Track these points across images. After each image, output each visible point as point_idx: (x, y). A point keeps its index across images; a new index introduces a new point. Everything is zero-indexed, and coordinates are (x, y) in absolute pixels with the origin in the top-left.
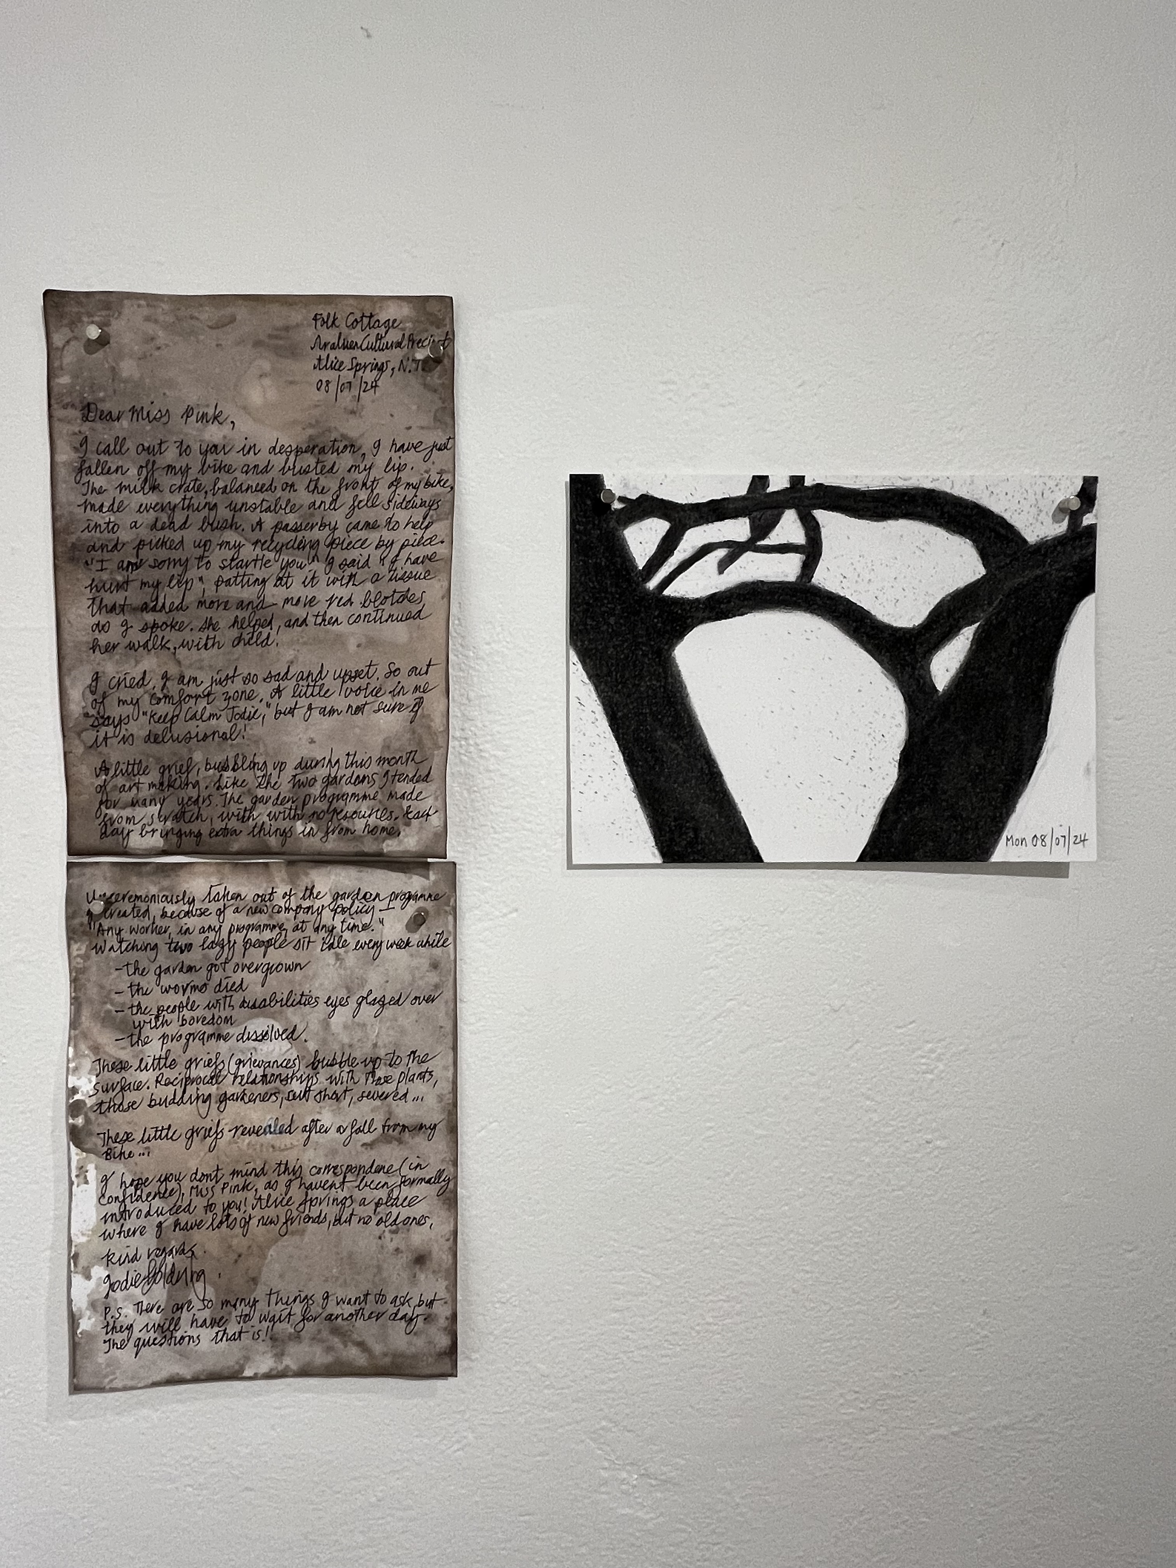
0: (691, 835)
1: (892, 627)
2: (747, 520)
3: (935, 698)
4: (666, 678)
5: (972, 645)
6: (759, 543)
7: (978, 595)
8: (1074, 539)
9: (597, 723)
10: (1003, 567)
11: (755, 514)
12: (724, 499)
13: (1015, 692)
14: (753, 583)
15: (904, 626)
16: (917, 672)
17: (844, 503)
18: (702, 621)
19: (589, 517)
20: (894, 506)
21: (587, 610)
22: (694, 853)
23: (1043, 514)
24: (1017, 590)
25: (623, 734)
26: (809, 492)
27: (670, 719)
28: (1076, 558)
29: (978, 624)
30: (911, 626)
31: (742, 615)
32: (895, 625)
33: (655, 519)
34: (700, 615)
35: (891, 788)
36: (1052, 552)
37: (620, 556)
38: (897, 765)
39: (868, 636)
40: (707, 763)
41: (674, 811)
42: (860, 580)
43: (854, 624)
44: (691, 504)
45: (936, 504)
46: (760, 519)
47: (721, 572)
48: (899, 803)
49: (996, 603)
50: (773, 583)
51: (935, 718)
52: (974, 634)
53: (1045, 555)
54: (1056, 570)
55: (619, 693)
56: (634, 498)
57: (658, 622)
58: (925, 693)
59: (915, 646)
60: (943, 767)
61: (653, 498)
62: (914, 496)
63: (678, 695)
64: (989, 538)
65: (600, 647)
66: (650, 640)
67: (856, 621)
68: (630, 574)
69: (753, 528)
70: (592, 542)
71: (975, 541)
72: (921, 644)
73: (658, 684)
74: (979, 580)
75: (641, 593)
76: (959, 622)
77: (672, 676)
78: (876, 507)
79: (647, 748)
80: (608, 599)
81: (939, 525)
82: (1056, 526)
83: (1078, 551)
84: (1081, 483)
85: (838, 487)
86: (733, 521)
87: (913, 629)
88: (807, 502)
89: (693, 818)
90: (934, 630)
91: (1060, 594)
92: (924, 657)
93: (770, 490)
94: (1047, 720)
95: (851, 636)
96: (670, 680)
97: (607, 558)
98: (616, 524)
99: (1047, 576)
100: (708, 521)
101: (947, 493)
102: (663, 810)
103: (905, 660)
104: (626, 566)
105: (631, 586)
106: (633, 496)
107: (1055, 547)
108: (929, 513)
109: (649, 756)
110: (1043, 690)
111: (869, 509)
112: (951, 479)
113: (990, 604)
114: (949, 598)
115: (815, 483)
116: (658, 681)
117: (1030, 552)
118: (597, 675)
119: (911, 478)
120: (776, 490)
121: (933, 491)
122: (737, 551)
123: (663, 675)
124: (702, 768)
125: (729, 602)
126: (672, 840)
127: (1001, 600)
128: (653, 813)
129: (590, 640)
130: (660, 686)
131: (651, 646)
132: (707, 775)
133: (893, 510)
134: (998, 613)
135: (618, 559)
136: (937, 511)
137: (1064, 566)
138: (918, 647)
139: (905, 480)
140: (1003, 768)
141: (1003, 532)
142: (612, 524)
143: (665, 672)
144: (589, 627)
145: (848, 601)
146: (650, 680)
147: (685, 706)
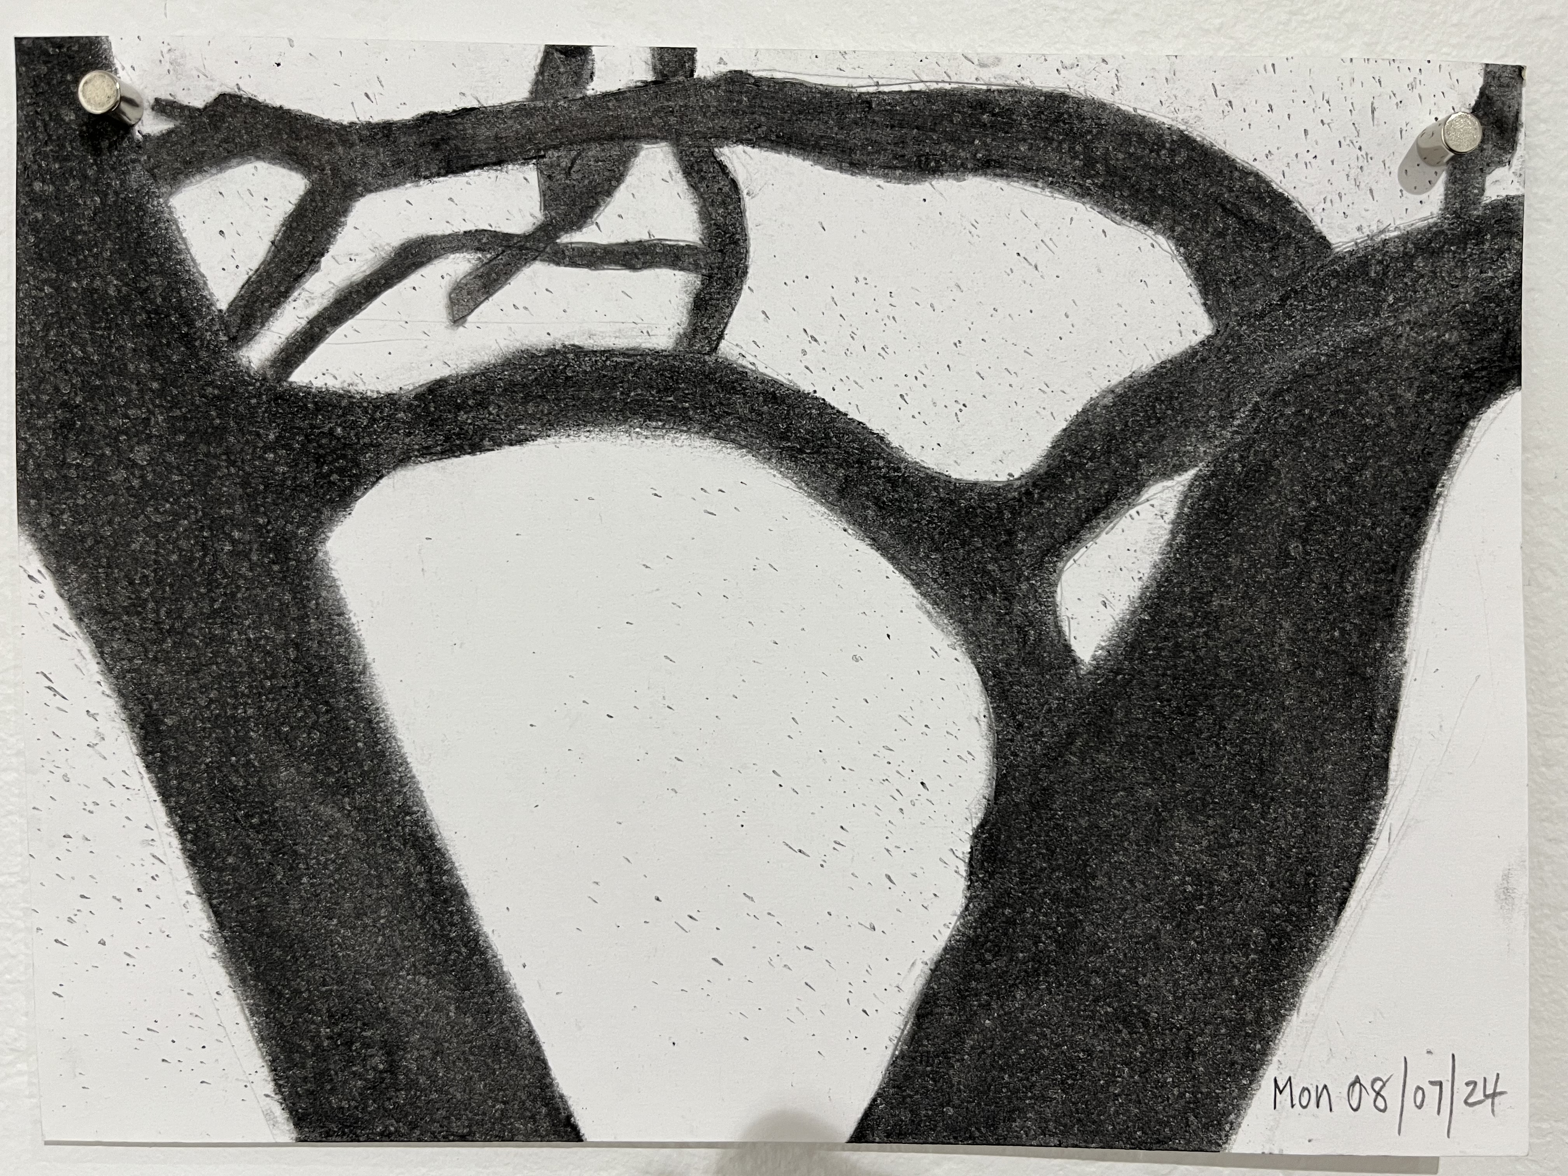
0: (379, 1062)
1: (948, 480)
2: (531, 172)
3: (1071, 679)
4: (302, 619)
5: (1174, 534)
6: (565, 239)
7: (1192, 393)
8: (1463, 239)
9: (101, 747)
10: (1262, 316)
11: (552, 155)
12: (466, 111)
13: (1298, 666)
14: (552, 352)
15: (982, 477)
16: (1017, 608)
17: (811, 128)
18: (404, 459)
19: (67, 159)
20: (953, 139)
21: (66, 426)
22: (388, 1114)
23: (1375, 167)
24: (1300, 377)
25: (180, 777)
26: (710, 96)
27: (316, 735)
28: (1466, 291)
29: (1192, 473)
30: (1003, 478)
31: (521, 440)
32: (955, 475)
33: (262, 165)
34: (398, 440)
35: (947, 933)
36: (1400, 275)
37: (162, 272)
38: (963, 869)
39: (880, 506)
40: (422, 859)
41: (326, 996)
42: (856, 347)
43: (841, 473)
44: (369, 126)
45: (1072, 136)
46: (568, 172)
47: (458, 319)
48: (969, 976)
49: (1243, 414)
50: (609, 353)
51: (1071, 735)
52: (1183, 503)
53: (1379, 284)
54: (1414, 324)
55: (167, 661)
56: (199, 104)
57: (276, 463)
58: (1043, 668)
59: (1010, 533)
60: (1094, 877)
61: (255, 107)
62: (1008, 112)
63: (339, 667)
64: (1222, 234)
65: (107, 531)
66: (255, 511)
67: (845, 463)
68: (190, 324)
69: (549, 198)
70: (77, 230)
71: (1181, 241)
72: (1030, 529)
73: (280, 637)
74: (1193, 353)
75: (225, 376)
76: (1137, 466)
77: (320, 614)
78: (902, 142)
79: (247, 816)
80: (126, 392)
81: (1083, 193)
82: (1412, 199)
83: (1472, 272)
84: (1480, 82)
85: (794, 84)
86: (492, 174)
87: (1008, 486)
88: (703, 124)
89: (383, 1015)
90: (1069, 489)
91: (1421, 393)
92: (1039, 565)
93: (597, 87)
94: (1387, 747)
95: (831, 506)
96: (314, 625)
97: (121, 275)
98: (146, 179)
99: (1386, 340)
100: (417, 175)
101: (1103, 106)
102: (297, 992)
103: (985, 572)
104: (180, 301)
105: (195, 356)
106: (198, 98)
107: (1408, 258)
108: (1052, 159)
109: (254, 840)
110: (1378, 660)
111: (880, 149)
112: (1113, 65)
113: (1225, 419)
114: (1108, 400)
115: (724, 69)
116: (278, 628)
117: (1335, 274)
118: (102, 611)
119: (998, 61)
120: (613, 87)
121: (1064, 98)
122: (503, 259)
123: (294, 612)
124: (408, 874)
125: (482, 405)
126: (321, 1076)
127: (1256, 408)
128: (269, 1003)
129: (74, 511)
130: (285, 645)
131: (259, 528)
132: (421, 893)
133: (949, 148)
134: (1249, 444)
135: (158, 281)
136: (1075, 157)
137: (1436, 313)
138: (1021, 535)
139: (982, 65)
140: (1263, 880)
141: (1260, 215)
142: (137, 176)
143: (302, 604)
144: (73, 473)
145: (824, 406)
146: (257, 626)
147: (359, 698)
